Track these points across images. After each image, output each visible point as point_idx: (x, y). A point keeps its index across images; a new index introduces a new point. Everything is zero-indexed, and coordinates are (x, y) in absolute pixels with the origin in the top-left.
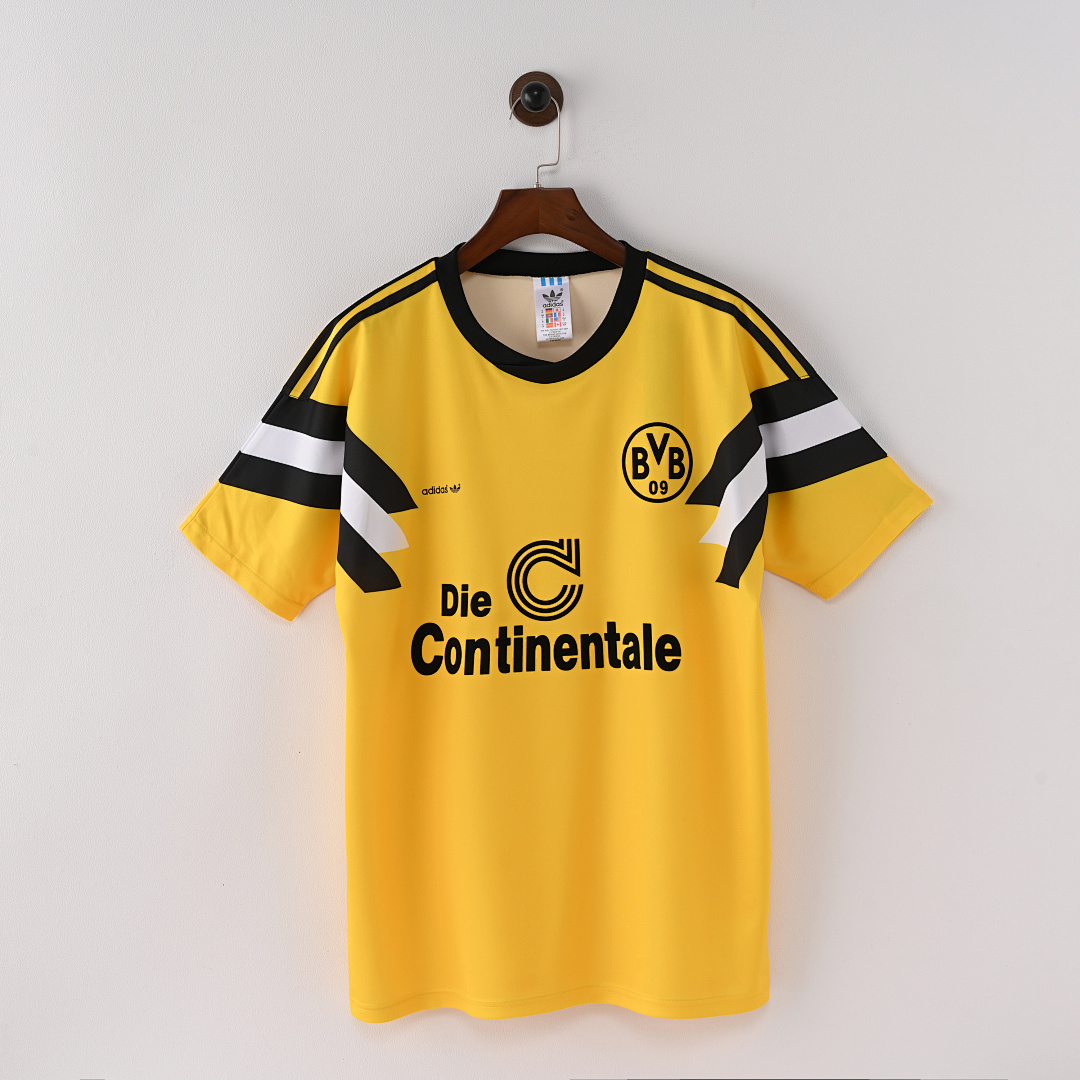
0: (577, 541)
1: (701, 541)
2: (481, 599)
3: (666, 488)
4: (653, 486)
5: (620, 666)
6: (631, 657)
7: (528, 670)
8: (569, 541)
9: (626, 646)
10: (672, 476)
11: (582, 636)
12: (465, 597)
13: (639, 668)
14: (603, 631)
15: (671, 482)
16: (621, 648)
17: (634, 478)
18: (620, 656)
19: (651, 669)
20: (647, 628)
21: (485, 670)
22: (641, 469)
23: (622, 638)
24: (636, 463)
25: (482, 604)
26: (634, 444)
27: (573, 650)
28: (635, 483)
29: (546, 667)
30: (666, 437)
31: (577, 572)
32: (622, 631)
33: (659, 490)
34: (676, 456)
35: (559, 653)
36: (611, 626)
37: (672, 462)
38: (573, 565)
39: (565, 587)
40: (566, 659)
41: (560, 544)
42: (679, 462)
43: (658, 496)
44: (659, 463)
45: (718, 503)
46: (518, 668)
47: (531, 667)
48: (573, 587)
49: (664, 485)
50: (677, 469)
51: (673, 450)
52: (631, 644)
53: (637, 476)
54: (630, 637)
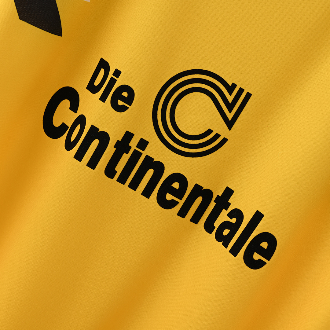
2: (125, 94)
5: (210, 232)
6: (226, 232)
7: (130, 186)
8: (241, 91)
9: (229, 219)
11: (196, 185)
12: (113, 82)
13: (226, 247)
14: (218, 192)
16: (223, 217)
18: (217, 224)
19: (235, 255)
20: (258, 217)
21: (92, 164)
23: (230, 209)
25: (123, 99)
27: (179, 194)
29: (147, 193)
31: (230, 124)
32: (234, 203)
35: (167, 187)
36: (229, 192)
38: (230, 116)
39: (209, 132)
40: (169, 197)
41: (231, 88)
46: (122, 180)
47: (134, 186)
48: (217, 136)
52: (234, 220)
54: (237, 214)
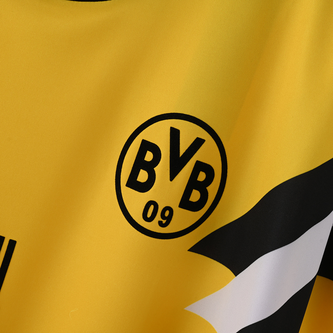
0: (12, 244)
1: (188, 308)
3: (169, 219)
4: (152, 208)
10: (185, 203)
15: (179, 213)
17: (127, 185)
22: (143, 176)
24: (140, 163)
26: (146, 135)
28: (127, 192)
30: (198, 143)
33: (158, 218)
34: (202, 177)
37: (192, 184)
42: (203, 187)
43: (153, 226)
44: (172, 179)
45: (237, 271)
49: (167, 213)
50: (195, 196)
51: (200, 166)
53: (133, 183)
